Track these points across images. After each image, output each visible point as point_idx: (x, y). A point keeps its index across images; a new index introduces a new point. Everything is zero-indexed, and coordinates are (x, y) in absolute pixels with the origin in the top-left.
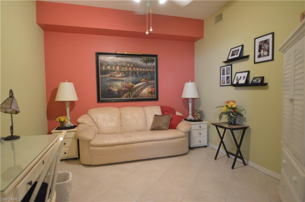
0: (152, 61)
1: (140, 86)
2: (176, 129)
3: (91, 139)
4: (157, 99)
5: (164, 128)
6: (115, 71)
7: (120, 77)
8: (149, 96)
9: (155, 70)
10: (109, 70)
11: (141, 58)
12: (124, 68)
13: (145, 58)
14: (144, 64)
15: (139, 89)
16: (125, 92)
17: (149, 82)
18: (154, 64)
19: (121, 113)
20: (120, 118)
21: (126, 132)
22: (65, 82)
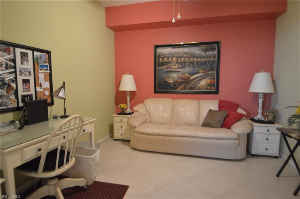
0: (213, 49)
1: (197, 78)
2: (230, 128)
3: (136, 126)
4: (217, 92)
5: (215, 125)
6: (171, 63)
7: (176, 68)
8: (207, 89)
9: (216, 59)
10: (166, 62)
11: (199, 46)
12: (181, 59)
13: (204, 47)
14: (203, 53)
15: (196, 81)
16: (181, 84)
17: (208, 73)
18: (215, 52)
19: (173, 105)
20: (172, 110)
21: (176, 124)
22: (127, 74)
